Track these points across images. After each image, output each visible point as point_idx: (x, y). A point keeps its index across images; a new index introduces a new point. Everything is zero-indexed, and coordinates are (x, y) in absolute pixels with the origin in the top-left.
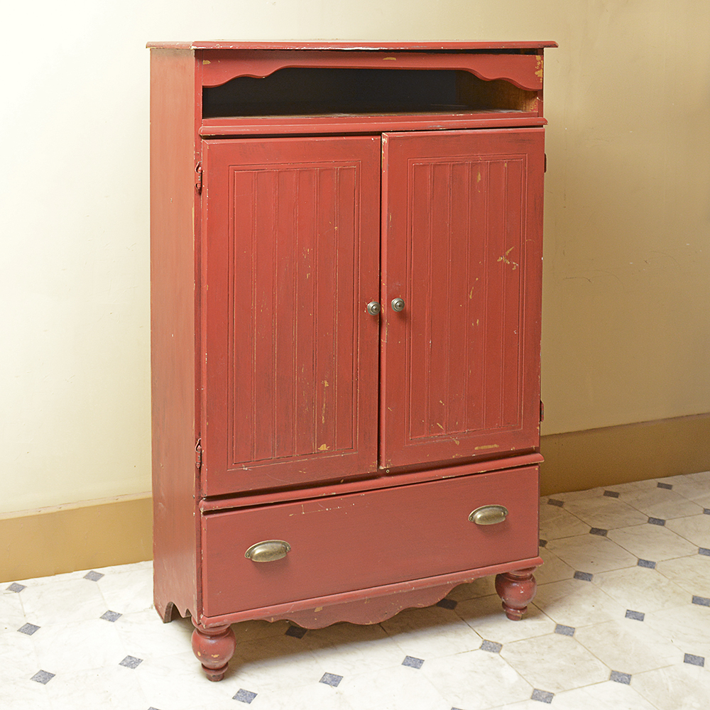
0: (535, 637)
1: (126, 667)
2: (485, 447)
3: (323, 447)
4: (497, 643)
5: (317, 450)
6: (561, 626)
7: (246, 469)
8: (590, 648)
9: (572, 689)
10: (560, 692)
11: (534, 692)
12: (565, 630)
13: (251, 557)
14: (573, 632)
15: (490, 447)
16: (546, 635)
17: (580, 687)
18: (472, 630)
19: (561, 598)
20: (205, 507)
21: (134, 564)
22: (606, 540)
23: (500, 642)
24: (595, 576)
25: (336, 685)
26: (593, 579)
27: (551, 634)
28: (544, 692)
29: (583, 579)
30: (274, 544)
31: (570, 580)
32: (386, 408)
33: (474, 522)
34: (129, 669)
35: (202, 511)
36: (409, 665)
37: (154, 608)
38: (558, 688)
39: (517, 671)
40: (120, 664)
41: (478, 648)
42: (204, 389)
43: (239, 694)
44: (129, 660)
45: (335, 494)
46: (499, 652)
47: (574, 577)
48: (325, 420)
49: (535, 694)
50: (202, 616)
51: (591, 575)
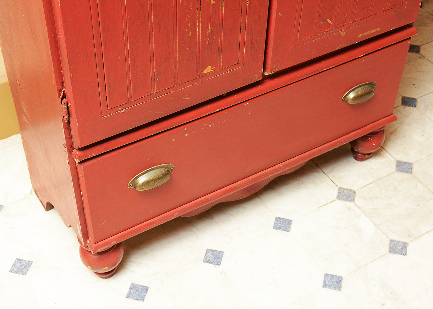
0: (381, 178)
1: (17, 274)
2: (368, 33)
3: (208, 69)
4: (350, 190)
5: (202, 74)
6: (401, 162)
7: (123, 111)
8: (428, 185)
9: (421, 236)
10: (411, 241)
11: (390, 243)
12: (404, 167)
13: (135, 187)
14: (412, 169)
15: (373, 31)
16: (390, 174)
17: (427, 232)
18: (327, 178)
19: (395, 130)
20: (79, 157)
21: (6, 139)
22: (420, 58)
23: (353, 188)
24: (418, 100)
25: (218, 264)
26: (418, 104)
27: (393, 173)
28: (399, 242)
29: (410, 106)
30: (158, 170)
31: (399, 107)
32: (277, 14)
33: (347, 101)
34: (21, 275)
35: (77, 162)
36: (280, 228)
37: (34, 193)
38: (410, 236)
39: (372, 221)
40: (11, 271)
41: (335, 198)
42: (61, 36)
43: (132, 291)
44: (19, 265)
45: (219, 110)
46: (353, 200)
47: (402, 104)
48: (211, 41)
49: (392, 246)
50: (88, 242)
51: (415, 100)
